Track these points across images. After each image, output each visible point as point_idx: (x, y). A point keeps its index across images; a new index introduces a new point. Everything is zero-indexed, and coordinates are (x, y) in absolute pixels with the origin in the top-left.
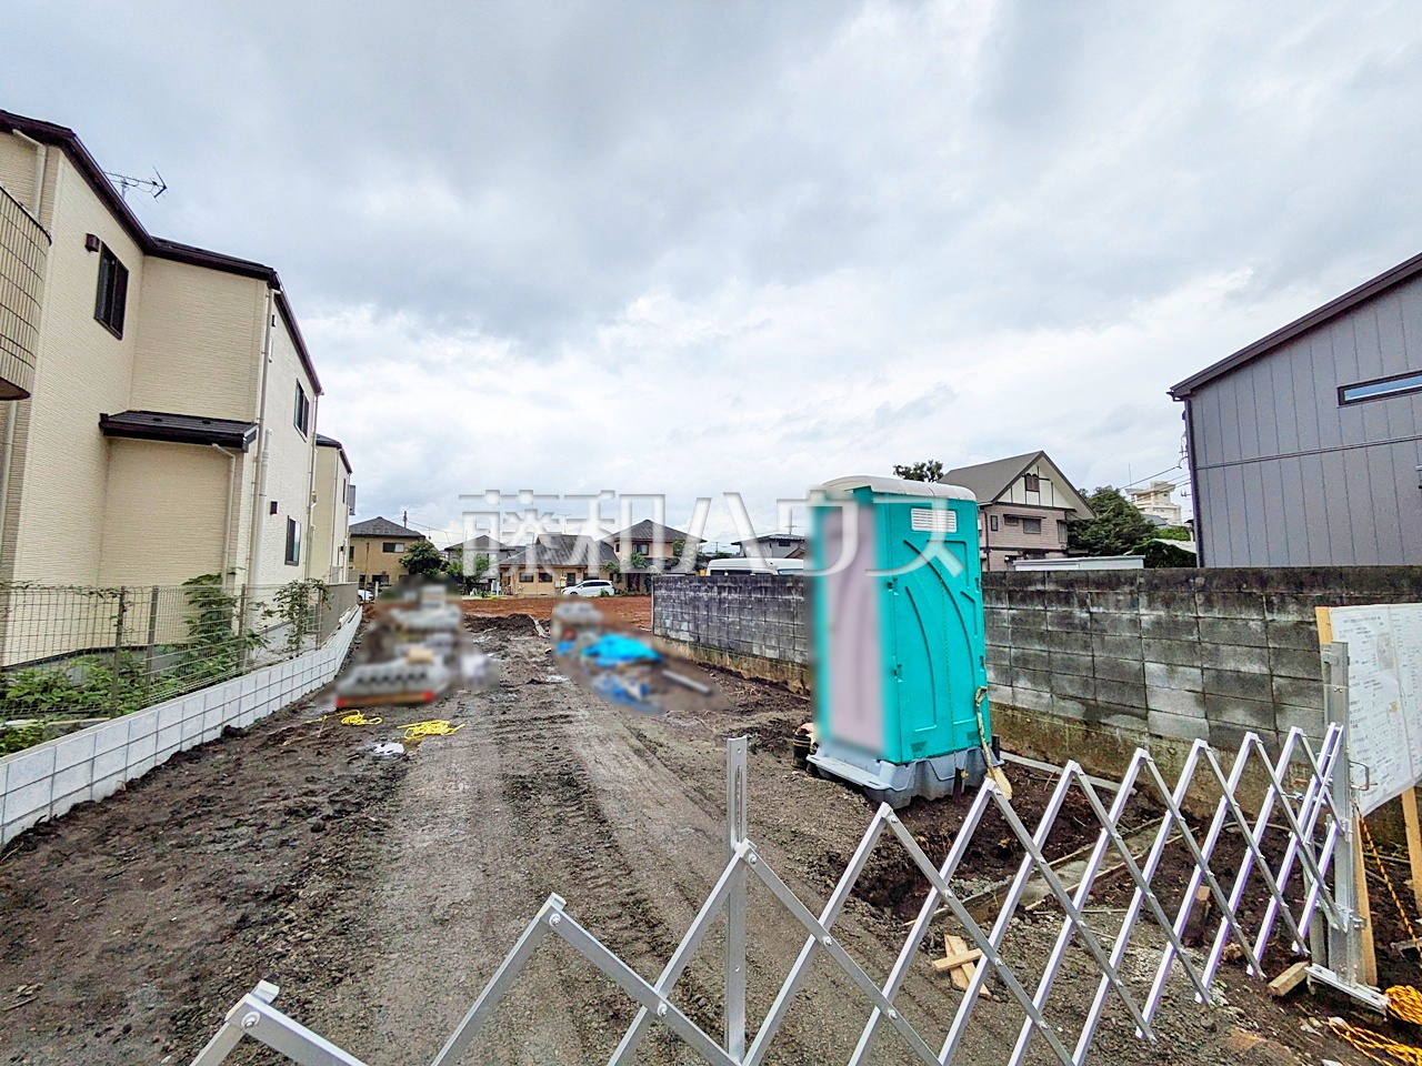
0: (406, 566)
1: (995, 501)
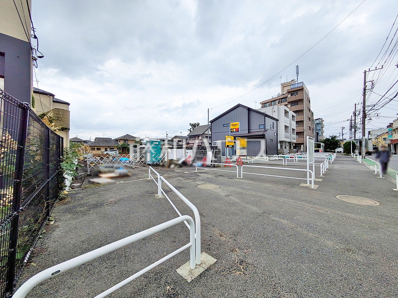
1: (203, 134)
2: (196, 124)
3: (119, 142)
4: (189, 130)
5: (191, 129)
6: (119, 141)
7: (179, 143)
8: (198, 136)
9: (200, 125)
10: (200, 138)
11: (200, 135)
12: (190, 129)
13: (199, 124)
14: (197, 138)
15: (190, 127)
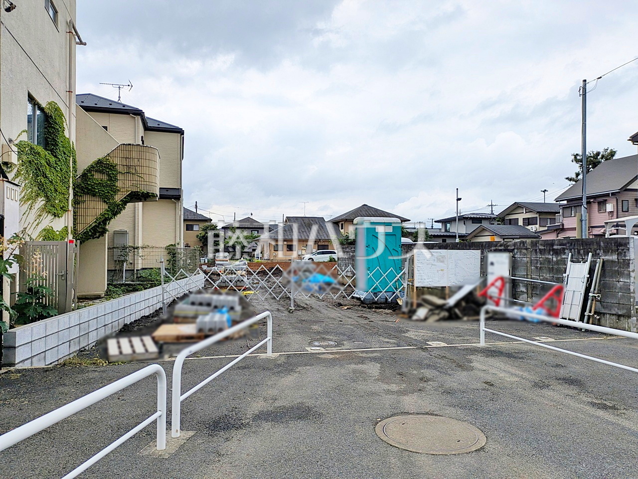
0: (201, 240)
1: (625, 189)
2: (598, 154)
3: (342, 228)
4: (570, 180)
5: (577, 175)
6: (342, 225)
7: (529, 227)
8: (601, 199)
9: (616, 157)
10: (610, 207)
11: (608, 195)
12: (574, 176)
13: (613, 154)
14: (595, 207)
15: (576, 168)
